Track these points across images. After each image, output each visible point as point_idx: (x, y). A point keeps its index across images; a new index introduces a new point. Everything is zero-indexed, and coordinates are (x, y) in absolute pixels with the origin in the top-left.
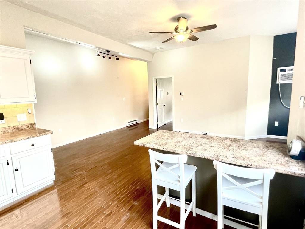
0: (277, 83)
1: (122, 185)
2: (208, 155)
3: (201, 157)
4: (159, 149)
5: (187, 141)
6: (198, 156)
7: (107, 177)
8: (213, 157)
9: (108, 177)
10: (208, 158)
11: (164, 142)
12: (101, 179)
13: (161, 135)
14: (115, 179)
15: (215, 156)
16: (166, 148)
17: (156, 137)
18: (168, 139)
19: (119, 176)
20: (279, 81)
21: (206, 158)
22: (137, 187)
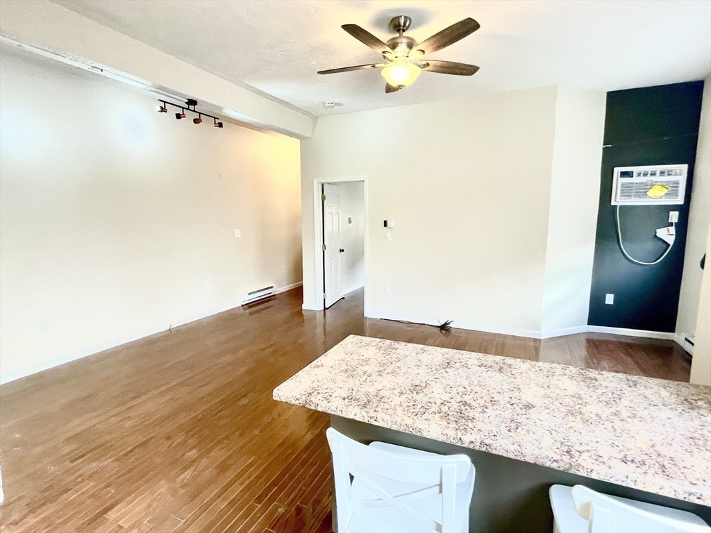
0: (613, 203)
1: (232, 503)
2: (536, 452)
3: (511, 456)
4: (361, 420)
5: (445, 383)
6: (500, 454)
7: (183, 476)
8: (556, 461)
9: (188, 474)
10: (540, 462)
11: (372, 390)
12: (163, 487)
13: (355, 357)
14: (210, 482)
15: (564, 458)
16: (387, 417)
17: (344, 367)
18: (380, 373)
19: (223, 468)
20: (618, 200)
21: (532, 462)
22: (277, 507)
